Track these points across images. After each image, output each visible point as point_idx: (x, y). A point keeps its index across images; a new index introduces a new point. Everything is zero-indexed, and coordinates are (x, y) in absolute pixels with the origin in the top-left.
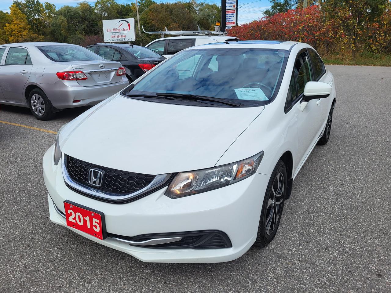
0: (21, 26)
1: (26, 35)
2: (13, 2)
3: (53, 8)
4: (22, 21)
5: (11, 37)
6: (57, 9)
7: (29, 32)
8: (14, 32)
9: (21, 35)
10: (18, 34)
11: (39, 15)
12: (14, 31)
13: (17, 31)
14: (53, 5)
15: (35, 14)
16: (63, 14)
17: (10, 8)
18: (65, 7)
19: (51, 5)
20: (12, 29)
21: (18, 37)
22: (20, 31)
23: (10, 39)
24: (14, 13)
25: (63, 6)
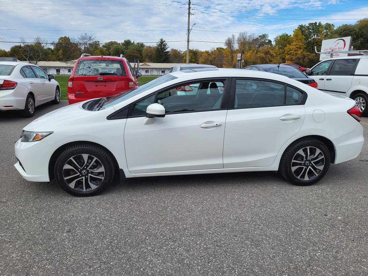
0: (298, 46)
1: (299, 53)
2: (298, 26)
3: (332, 28)
4: (300, 42)
5: (288, 55)
6: (335, 28)
7: (304, 50)
8: (290, 52)
9: (296, 54)
10: (293, 52)
11: (317, 35)
12: (291, 50)
13: (294, 51)
14: (333, 25)
15: (314, 35)
16: (339, 33)
17: (294, 31)
18: (342, 26)
19: (331, 25)
20: (290, 49)
21: (293, 55)
22: (296, 50)
23: (287, 57)
24: (296, 35)
25: (341, 25)
